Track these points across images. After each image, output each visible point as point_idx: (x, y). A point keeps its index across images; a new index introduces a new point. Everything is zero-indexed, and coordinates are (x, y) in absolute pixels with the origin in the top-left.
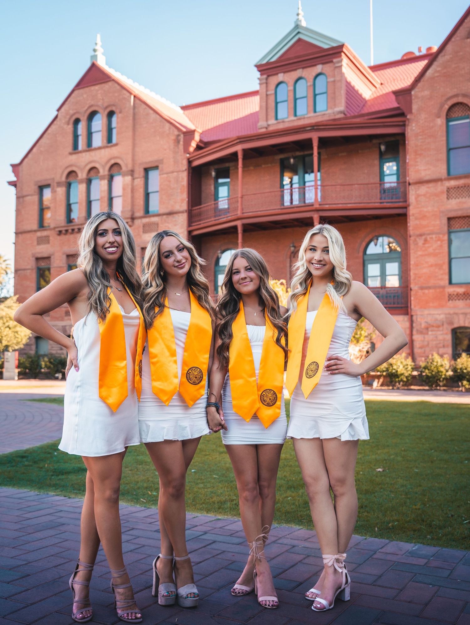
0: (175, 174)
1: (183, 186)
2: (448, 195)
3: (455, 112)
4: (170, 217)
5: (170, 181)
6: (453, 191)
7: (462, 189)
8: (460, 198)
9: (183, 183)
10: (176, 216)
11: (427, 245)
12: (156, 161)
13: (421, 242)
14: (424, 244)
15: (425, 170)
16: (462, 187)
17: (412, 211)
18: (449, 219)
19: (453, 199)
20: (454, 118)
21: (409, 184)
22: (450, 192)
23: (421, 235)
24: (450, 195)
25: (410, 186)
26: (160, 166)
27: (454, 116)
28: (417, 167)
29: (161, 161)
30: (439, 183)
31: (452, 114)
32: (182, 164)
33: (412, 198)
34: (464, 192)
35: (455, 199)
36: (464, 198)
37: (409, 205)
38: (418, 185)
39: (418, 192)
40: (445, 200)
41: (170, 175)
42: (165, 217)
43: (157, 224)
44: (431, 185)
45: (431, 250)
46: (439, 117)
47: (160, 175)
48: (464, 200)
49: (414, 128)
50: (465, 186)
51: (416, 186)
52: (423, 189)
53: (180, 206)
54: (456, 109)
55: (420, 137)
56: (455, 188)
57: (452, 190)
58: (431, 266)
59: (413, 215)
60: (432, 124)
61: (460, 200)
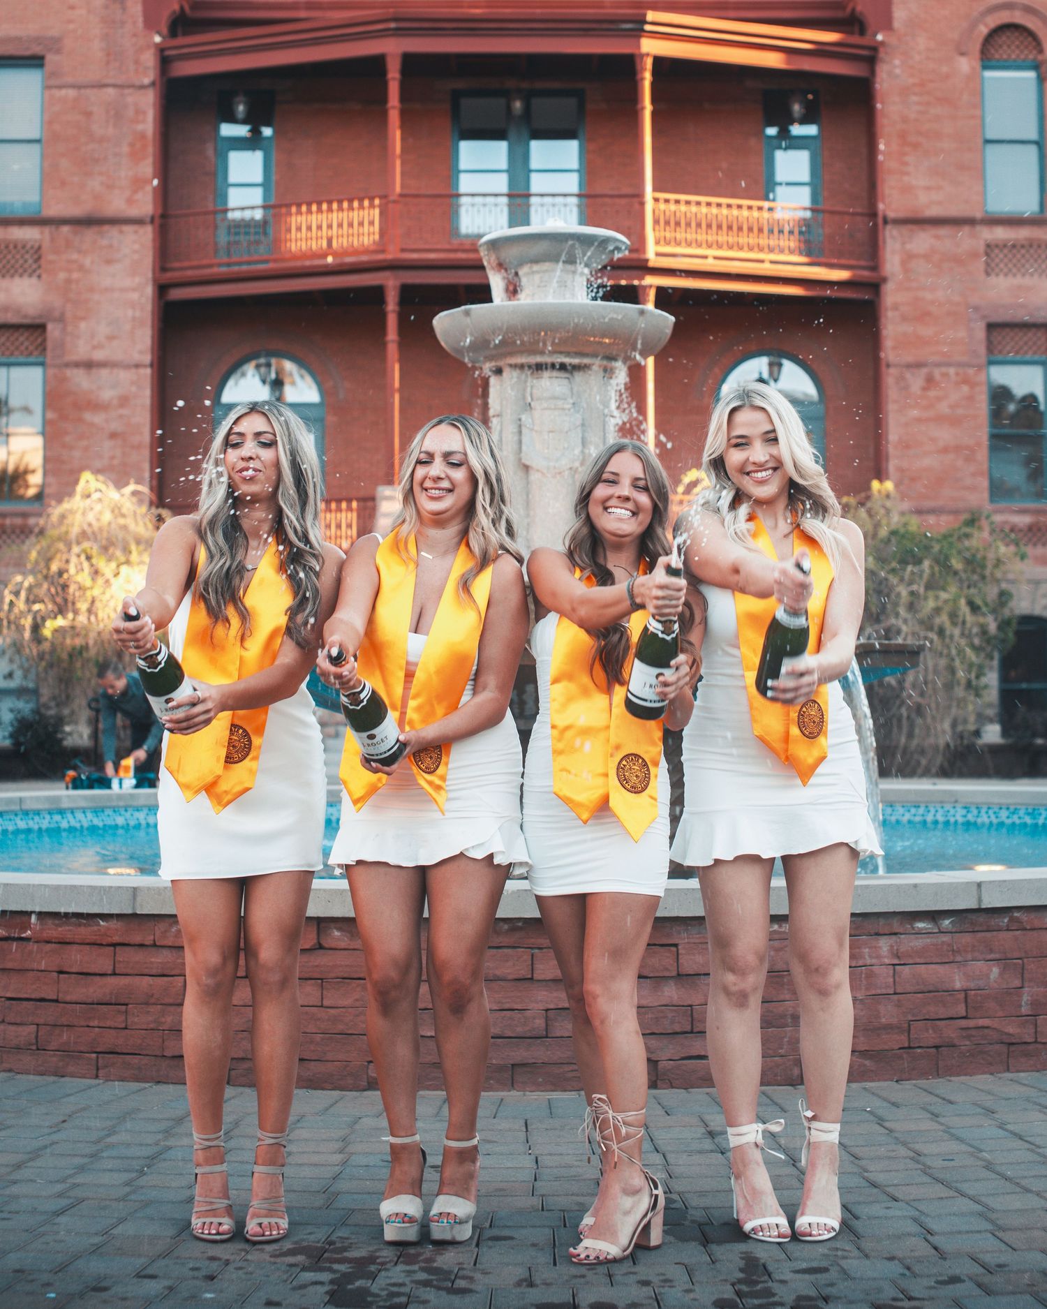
0: (111, 91)
1: (143, 136)
2: (987, 264)
3: (1001, 46)
4: (90, 234)
5: (88, 114)
6: (1001, 256)
7: (1023, 251)
8: (1019, 276)
9: (140, 127)
10: (113, 231)
11: (932, 393)
12: (37, 40)
13: (916, 382)
14: (925, 389)
15: (928, 188)
16: (1023, 246)
17: (891, 296)
18: (991, 327)
19: (1001, 277)
20: (998, 60)
21: (886, 221)
22: (993, 255)
23: (918, 365)
24: (993, 265)
25: (889, 227)
26: (50, 58)
27: (997, 56)
28: (906, 178)
29: (55, 44)
30: (966, 229)
31: (993, 51)
32: (137, 62)
33: (892, 262)
34: (1028, 261)
35: (1006, 275)
36: (1027, 277)
37: (884, 280)
38: (910, 227)
39: (908, 246)
40: (982, 276)
41: (88, 92)
42: (65, 229)
43: (37, 253)
44: (943, 231)
45: (943, 408)
46: (962, 54)
47: (47, 87)
48: (1027, 281)
49: (898, 71)
50: (1031, 246)
51: (905, 230)
52: (923, 241)
53: (130, 201)
54: (1003, 39)
55: (914, 98)
56: (1005, 246)
57: (996, 251)
58: (945, 450)
59: (896, 307)
60: (945, 69)
61: (1018, 280)
